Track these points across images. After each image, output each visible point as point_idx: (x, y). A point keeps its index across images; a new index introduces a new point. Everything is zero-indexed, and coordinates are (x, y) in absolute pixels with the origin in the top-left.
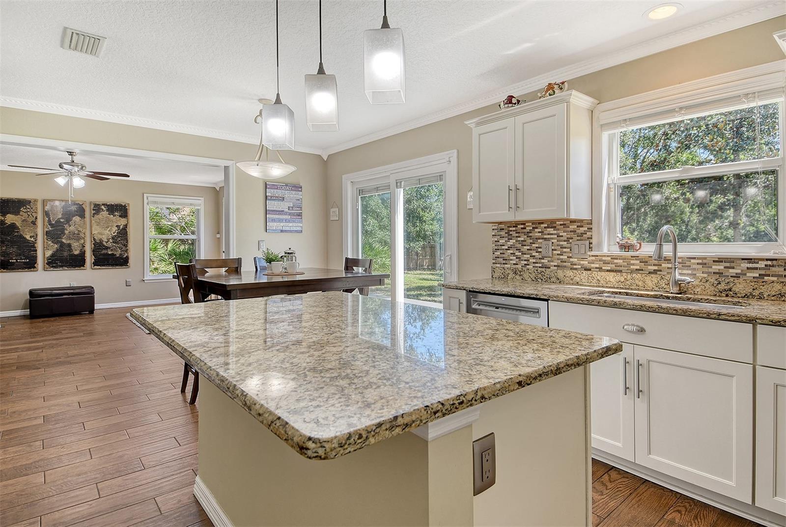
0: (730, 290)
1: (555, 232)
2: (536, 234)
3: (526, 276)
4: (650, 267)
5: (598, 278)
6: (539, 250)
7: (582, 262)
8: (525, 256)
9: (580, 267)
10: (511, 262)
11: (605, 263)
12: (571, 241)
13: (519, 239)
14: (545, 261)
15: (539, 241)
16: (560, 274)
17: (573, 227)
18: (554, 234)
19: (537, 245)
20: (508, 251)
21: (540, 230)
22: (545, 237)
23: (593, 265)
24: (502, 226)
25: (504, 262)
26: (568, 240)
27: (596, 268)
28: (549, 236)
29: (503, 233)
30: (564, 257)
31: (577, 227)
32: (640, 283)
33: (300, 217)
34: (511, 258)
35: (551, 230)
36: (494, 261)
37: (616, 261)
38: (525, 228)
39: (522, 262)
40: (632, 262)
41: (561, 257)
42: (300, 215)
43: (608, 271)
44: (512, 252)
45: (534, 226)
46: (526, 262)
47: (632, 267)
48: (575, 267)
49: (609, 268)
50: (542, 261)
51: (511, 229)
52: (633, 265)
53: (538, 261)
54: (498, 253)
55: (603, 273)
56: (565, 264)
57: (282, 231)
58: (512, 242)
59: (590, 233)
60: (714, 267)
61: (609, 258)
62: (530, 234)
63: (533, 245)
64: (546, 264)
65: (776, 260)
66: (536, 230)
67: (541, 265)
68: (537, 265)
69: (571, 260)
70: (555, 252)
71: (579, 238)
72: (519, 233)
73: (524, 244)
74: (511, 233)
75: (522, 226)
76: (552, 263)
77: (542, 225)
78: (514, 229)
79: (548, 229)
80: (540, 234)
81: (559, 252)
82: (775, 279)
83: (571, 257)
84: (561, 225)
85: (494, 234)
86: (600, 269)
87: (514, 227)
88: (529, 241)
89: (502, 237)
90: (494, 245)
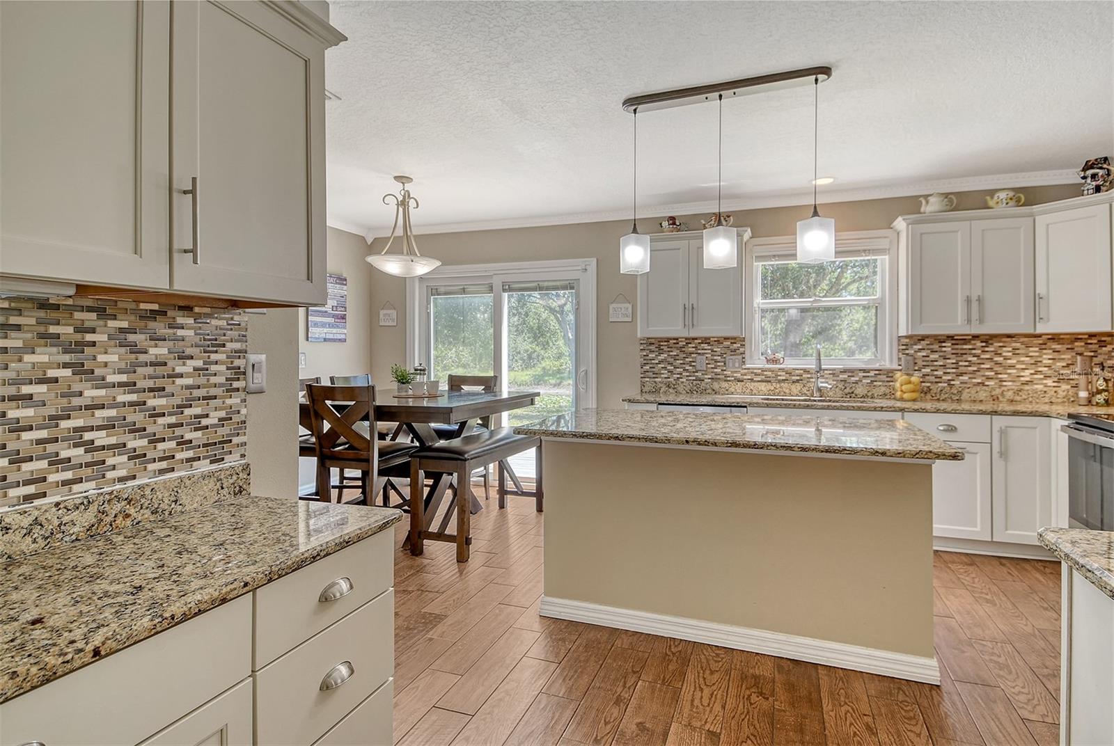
0: (853, 393)
1: (709, 347)
2: (690, 349)
3: (680, 388)
4: (794, 378)
5: (752, 388)
6: (693, 364)
7: (735, 375)
8: (678, 370)
9: (733, 378)
10: (662, 376)
11: (756, 374)
12: (725, 356)
13: (671, 353)
14: (699, 374)
15: (693, 355)
16: (716, 386)
17: (727, 343)
18: (709, 349)
19: (691, 360)
20: (659, 365)
21: (694, 346)
22: (699, 351)
23: (745, 377)
24: (653, 341)
25: (654, 376)
26: (721, 355)
27: (748, 379)
28: (703, 351)
29: (652, 348)
30: (718, 370)
31: (731, 343)
32: (787, 391)
33: (344, 321)
34: (662, 372)
35: (705, 346)
36: (642, 376)
37: (765, 373)
38: (678, 343)
39: (674, 376)
40: (779, 373)
41: (715, 370)
42: (343, 317)
43: (759, 381)
44: (663, 366)
45: (687, 341)
46: (679, 376)
47: (779, 378)
48: (728, 379)
49: (760, 379)
50: (696, 374)
51: (662, 344)
52: (780, 376)
53: (692, 374)
54: (647, 367)
55: (756, 384)
56: (719, 376)
57: (325, 340)
58: (662, 357)
59: (743, 349)
60: (841, 376)
61: (760, 371)
62: (683, 349)
63: (687, 359)
64: (700, 377)
65: (881, 370)
66: (690, 345)
67: (694, 378)
68: (690, 378)
69: (725, 372)
70: (709, 366)
71: (733, 353)
72: (671, 348)
73: (677, 357)
74: (662, 347)
75: (675, 341)
76: (706, 376)
77: (696, 341)
78: (666, 343)
79: (702, 345)
80: (694, 349)
81: (713, 366)
82: (880, 383)
83: (725, 370)
84: (715, 341)
85: (642, 348)
86: (752, 380)
87: (665, 342)
88: (682, 355)
89: (652, 351)
90: (642, 359)
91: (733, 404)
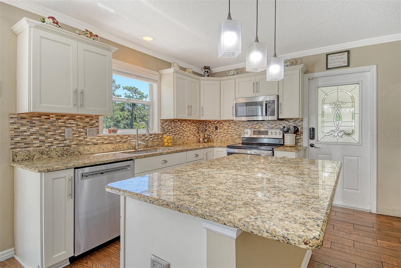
1: (75, 122)
2: (60, 124)
3: (53, 154)
4: (124, 140)
5: (104, 148)
6: (62, 134)
7: (92, 140)
8: (49, 139)
9: (91, 143)
10: (34, 145)
11: (105, 139)
12: (86, 128)
13: (43, 127)
14: (67, 142)
15: (62, 128)
16: (81, 149)
17: (87, 120)
18: (75, 124)
19: (61, 131)
20: (31, 137)
21: (63, 121)
22: (67, 125)
23: (99, 142)
24: (24, 116)
25: (26, 146)
26: (84, 127)
27: (101, 143)
28: (70, 125)
29: (24, 122)
30: (81, 138)
31: (90, 120)
32: (122, 148)
34: (34, 142)
35: (72, 121)
36: (13, 147)
37: (110, 138)
38: (50, 119)
39: (46, 144)
40: (117, 138)
41: (79, 138)
43: (107, 144)
44: (35, 137)
45: (57, 117)
46: (50, 144)
47: (117, 140)
48: (88, 143)
49: (107, 142)
50: (65, 142)
51: (34, 118)
52: (117, 139)
53: (62, 142)
54: (18, 139)
55: (106, 145)
56: (82, 142)
58: (34, 129)
59: (98, 124)
60: (142, 138)
61: (107, 137)
62: (54, 124)
63: (57, 131)
64: (68, 143)
65: (155, 134)
66: (59, 121)
67: (63, 145)
68: (60, 145)
69: (86, 139)
70: (74, 135)
71: (90, 127)
72: (43, 122)
73: (49, 130)
74: (34, 122)
75: (47, 117)
76: (72, 143)
77: (64, 118)
78: (38, 118)
79: (69, 121)
80: (63, 123)
81: (78, 135)
83: (86, 138)
84: (79, 118)
85: (13, 122)
86: (103, 143)
87: (37, 117)
88: (52, 128)
89: (23, 125)
90: (13, 132)
91: (128, 159)
